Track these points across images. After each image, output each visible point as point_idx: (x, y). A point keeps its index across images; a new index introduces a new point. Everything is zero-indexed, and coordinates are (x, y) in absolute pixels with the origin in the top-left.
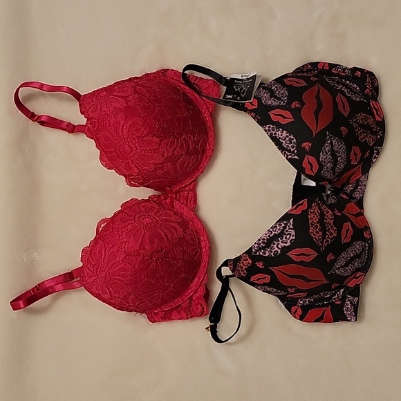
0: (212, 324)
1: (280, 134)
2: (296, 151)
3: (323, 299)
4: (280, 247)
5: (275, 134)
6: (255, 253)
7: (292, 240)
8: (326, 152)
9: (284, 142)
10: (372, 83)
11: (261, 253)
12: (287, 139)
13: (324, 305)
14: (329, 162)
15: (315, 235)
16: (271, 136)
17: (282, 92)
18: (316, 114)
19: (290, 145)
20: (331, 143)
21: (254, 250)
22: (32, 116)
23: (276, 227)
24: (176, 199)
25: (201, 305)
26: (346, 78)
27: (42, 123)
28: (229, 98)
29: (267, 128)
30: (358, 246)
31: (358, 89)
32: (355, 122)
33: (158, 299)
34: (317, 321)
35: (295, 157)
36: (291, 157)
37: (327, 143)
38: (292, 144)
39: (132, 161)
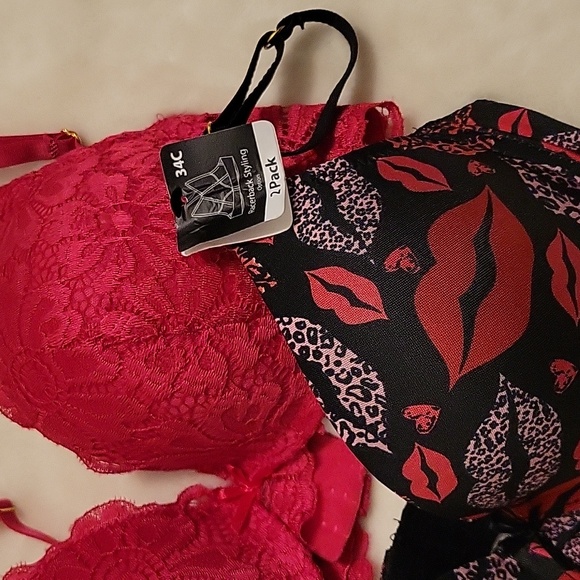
1: (333, 358)
2: (381, 428)
5: (318, 354)
8: (488, 442)
9: (343, 387)
12: (356, 381)
14: (498, 470)
17: (363, 203)
18: (470, 304)
19: (363, 405)
20: (512, 415)
35: (379, 445)
36: (363, 440)
37: (498, 415)
38: (372, 403)
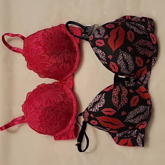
0: (78, 143)
1: (99, 52)
2: (105, 60)
3: (127, 134)
4: (98, 107)
5: (97, 52)
6: (89, 110)
7: (103, 104)
8: (120, 60)
9: (100, 55)
10: (151, 24)
11: (91, 110)
12: (102, 54)
13: (128, 138)
14: (123, 65)
15: (114, 102)
16: (95, 53)
17: (103, 31)
18: (115, 41)
20: (123, 55)
21: (88, 109)
22: (10, 48)
23: (97, 97)
24: (65, 84)
25: (72, 134)
26: (138, 23)
27: (14, 51)
28: (84, 36)
29: (94, 49)
30: (142, 108)
31: (144, 28)
32: (137, 44)
34: (124, 145)
35: (106, 63)
36: (104, 63)
37: (120, 55)
38: (104, 57)
39: (38, 66)
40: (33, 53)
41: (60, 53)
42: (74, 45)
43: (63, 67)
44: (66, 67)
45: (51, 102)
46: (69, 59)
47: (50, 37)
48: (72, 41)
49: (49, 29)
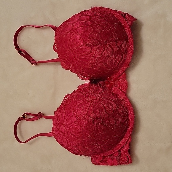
24: (115, 85)
33: (98, 149)
39: (76, 63)
40: (68, 46)
41: (106, 41)
42: (124, 29)
43: (111, 62)
44: (116, 61)
45: (101, 110)
46: (119, 50)
47: (90, 21)
48: (121, 23)
49: (88, 10)
